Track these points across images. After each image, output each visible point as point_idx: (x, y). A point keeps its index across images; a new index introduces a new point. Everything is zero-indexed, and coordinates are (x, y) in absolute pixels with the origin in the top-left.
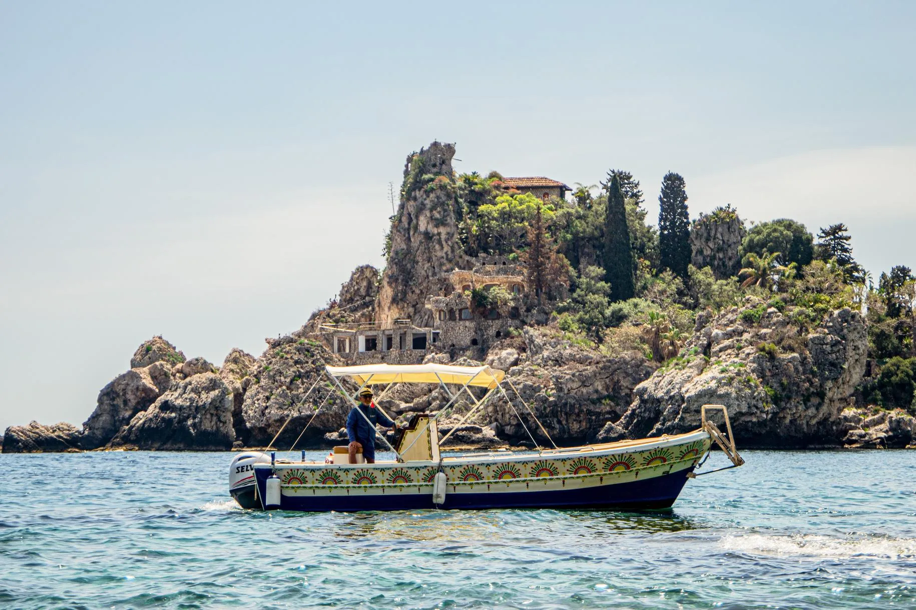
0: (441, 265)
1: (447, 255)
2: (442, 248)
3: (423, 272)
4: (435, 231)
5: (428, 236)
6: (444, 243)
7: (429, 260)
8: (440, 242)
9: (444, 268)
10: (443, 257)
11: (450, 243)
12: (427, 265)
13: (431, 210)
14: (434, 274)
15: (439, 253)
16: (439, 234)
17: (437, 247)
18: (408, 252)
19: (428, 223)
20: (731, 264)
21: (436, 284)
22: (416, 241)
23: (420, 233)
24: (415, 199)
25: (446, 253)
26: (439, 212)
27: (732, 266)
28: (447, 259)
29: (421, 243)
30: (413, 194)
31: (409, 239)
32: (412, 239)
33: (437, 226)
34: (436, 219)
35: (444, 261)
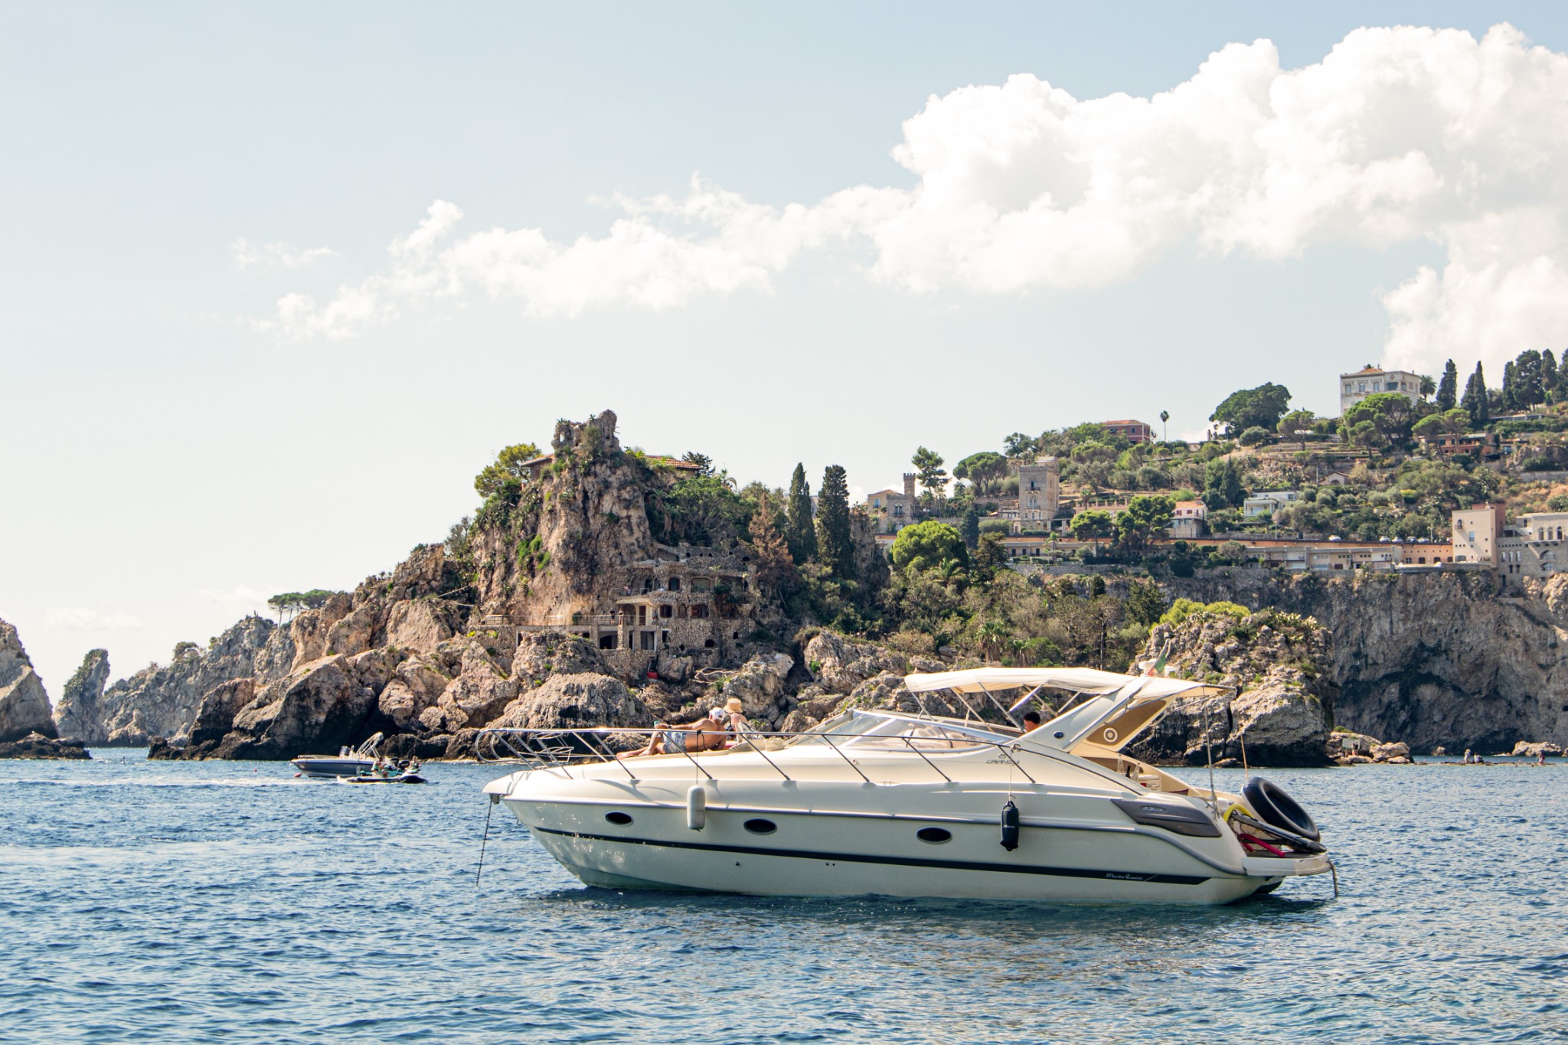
0: (632, 553)
1: (639, 542)
2: (632, 532)
3: (607, 560)
4: (624, 513)
5: (613, 519)
6: (635, 528)
7: (617, 546)
8: (629, 526)
9: (636, 557)
10: (633, 544)
11: (642, 528)
12: (613, 552)
13: (619, 490)
14: (623, 563)
15: (627, 539)
16: (629, 517)
17: (625, 532)
18: (587, 536)
19: (614, 504)
20: (864, 565)
21: (623, 574)
22: (596, 524)
23: (603, 515)
24: (596, 475)
25: (637, 539)
26: (628, 492)
27: (867, 568)
28: (639, 547)
29: (603, 526)
30: (593, 468)
31: (587, 519)
32: (591, 521)
33: (627, 508)
34: (625, 500)
35: (636, 547)
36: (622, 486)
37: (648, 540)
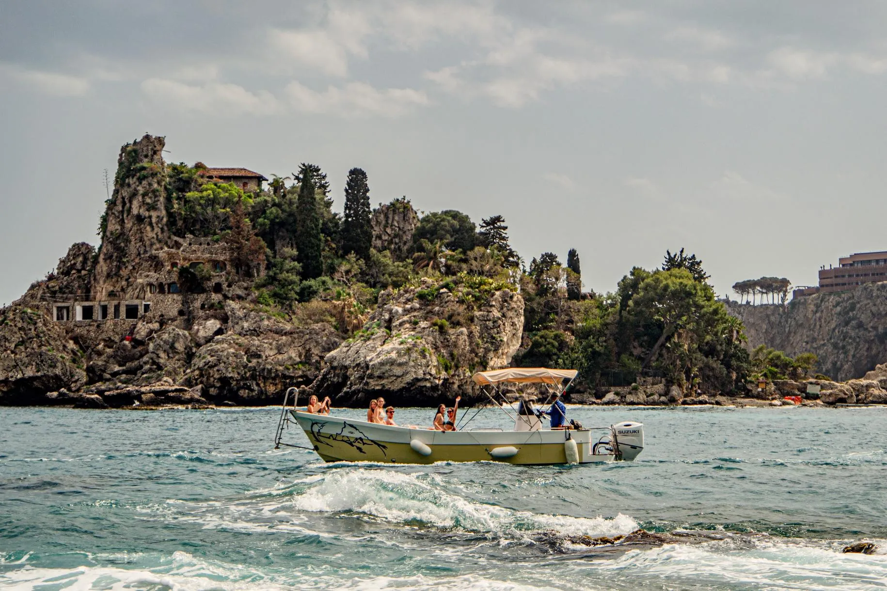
0: (152, 244)
1: (157, 236)
2: (153, 229)
3: (135, 250)
4: (147, 214)
5: (140, 219)
6: (154, 225)
7: (141, 239)
8: (151, 224)
9: (155, 247)
10: (153, 238)
11: (160, 225)
12: (139, 244)
14: (145, 252)
15: (150, 234)
16: (150, 217)
17: (148, 228)
18: (122, 232)
19: (140, 207)
20: (406, 248)
21: (147, 261)
22: (129, 222)
23: (133, 216)
24: (129, 185)
25: (156, 234)
26: (150, 198)
27: (407, 250)
28: (157, 239)
29: (134, 224)
30: (127, 181)
31: (123, 221)
32: (126, 221)
33: (148, 210)
34: (148, 204)
35: (154, 241)
36: (144, 195)
37: (166, 234)
